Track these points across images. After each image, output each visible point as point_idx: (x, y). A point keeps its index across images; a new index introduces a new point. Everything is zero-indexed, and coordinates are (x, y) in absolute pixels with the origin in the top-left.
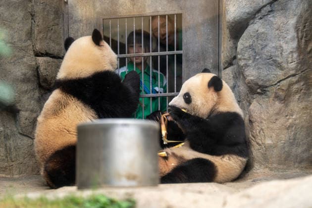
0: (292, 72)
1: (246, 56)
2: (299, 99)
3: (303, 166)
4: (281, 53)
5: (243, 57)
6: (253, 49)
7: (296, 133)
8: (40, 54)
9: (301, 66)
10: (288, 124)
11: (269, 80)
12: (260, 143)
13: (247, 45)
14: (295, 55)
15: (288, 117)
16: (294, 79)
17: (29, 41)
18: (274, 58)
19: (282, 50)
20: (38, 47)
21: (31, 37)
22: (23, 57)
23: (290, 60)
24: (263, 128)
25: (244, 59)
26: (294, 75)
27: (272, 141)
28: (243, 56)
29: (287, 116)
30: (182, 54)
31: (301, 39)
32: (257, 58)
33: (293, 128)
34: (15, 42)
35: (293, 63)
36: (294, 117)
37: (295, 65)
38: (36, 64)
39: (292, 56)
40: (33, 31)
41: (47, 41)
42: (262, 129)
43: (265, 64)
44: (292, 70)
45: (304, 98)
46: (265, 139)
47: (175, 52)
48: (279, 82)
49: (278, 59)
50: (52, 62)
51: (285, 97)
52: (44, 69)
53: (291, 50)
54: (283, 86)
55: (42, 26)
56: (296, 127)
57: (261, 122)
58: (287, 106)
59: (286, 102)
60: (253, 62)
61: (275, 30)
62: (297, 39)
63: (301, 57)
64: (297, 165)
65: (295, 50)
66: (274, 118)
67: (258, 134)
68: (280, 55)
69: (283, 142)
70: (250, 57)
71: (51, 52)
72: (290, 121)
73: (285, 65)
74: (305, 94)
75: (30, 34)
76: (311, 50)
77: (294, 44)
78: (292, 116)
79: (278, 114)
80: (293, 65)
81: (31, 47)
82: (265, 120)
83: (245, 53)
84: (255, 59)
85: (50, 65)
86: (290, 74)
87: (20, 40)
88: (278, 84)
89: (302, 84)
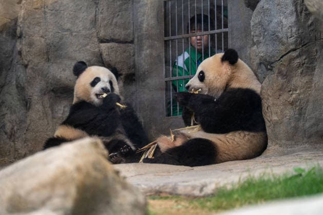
0: (292, 47)
1: (257, 33)
2: (301, 73)
3: (312, 141)
4: (282, 29)
5: (255, 34)
6: (262, 26)
7: (302, 109)
8: (105, 40)
9: (302, 40)
10: (291, 99)
11: (274, 56)
12: (269, 119)
13: (257, 21)
14: (294, 30)
15: (291, 93)
16: (294, 54)
17: (93, 29)
18: (276, 34)
19: (282, 25)
20: (102, 34)
21: (95, 25)
22: (88, 44)
23: (289, 34)
24: (270, 104)
25: (256, 36)
26: (294, 50)
27: (278, 118)
28: (255, 32)
29: (290, 91)
30: (227, 32)
31: (301, 12)
32: (266, 34)
33: (298, 103)
34: (80, 30)
35: (292, 38)
36: (298, 92)
37: (294, 40)
38: (99, 50)
39: (292, 30)
40: (97, 20)
41: (112, 27)
42: (269, 106)
43: (271, 40)
44: (292, 44)
45: (307, 72)
46: (272, 116)
47: (223, 30)
48: (282, 57)
49: (280, 35)
50: (117, 47)
51: (286, 73)
52: (106, 55)
53: (290, 25)
54: (284, 61)
55: (107, 13)
56: (300, 102)
57: (268, 99)
58: (289, 81)
59: (288, 77)
60: (263, 39)
61: (276, 5)
62: (295, 13)
63: (300, 31)
64: (305, 140)
65: (293, 25)
66: (277, 93)
67: (267, 111)
68: (281, 30)
69: (287, 117)
70: (260, 34)
71: (117, 37)
72: (294, 96)
73: (285, 40)
74: (308, 68)
75: (94, 22)
76: (312, 23)
77: (293, 19)
78: (296, 90)
79: (280, 90)
80: (292, 40)
81: (95, 34)
82: (271, 97)
83: (256, 30)
84: (264, 35)
85: (113, 50)
86: (290, 49)
87: (85, 28)
88: (281, 59)
89: (304, 57)
